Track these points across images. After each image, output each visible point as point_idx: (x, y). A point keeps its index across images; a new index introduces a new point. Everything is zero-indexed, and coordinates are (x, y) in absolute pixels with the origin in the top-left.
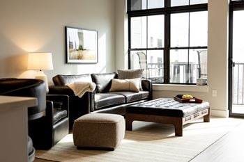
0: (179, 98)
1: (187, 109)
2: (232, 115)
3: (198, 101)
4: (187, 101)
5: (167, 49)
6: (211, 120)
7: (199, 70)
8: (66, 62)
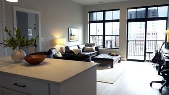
0: (110, 54)
1: (114, 58)
2: (128, 60)
3: (117, 55)
4: (113, 55)
5: (104, 35)
6: (121, 61)
7: (115, 43)
8: (69, 41)
